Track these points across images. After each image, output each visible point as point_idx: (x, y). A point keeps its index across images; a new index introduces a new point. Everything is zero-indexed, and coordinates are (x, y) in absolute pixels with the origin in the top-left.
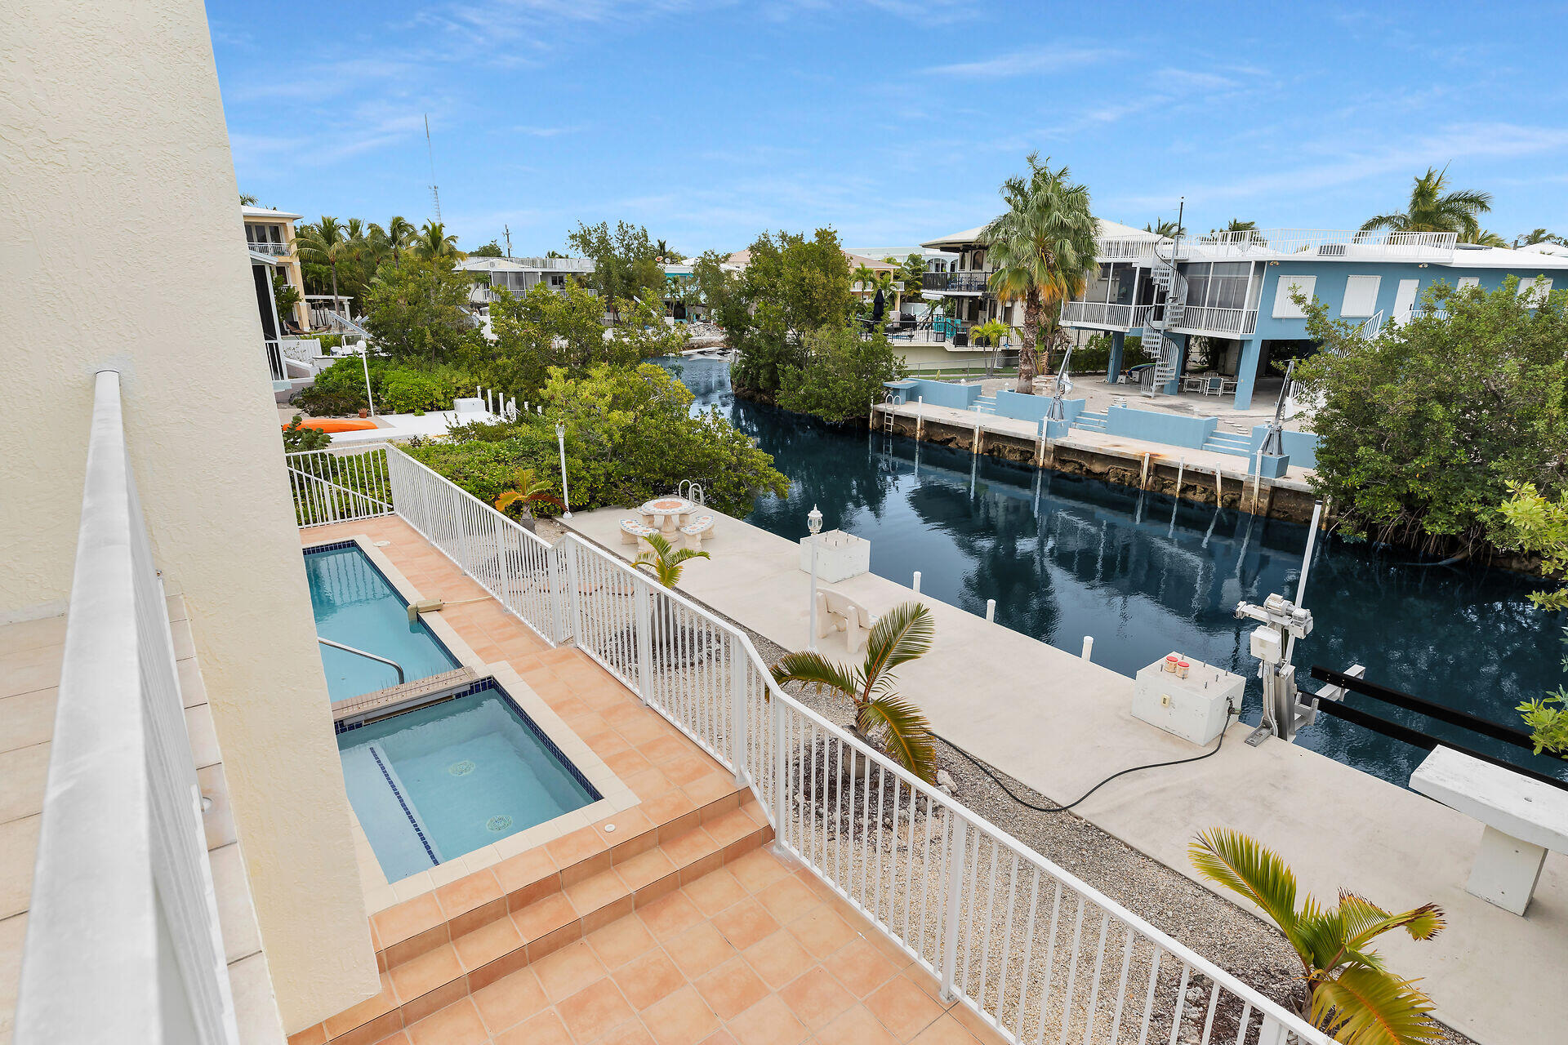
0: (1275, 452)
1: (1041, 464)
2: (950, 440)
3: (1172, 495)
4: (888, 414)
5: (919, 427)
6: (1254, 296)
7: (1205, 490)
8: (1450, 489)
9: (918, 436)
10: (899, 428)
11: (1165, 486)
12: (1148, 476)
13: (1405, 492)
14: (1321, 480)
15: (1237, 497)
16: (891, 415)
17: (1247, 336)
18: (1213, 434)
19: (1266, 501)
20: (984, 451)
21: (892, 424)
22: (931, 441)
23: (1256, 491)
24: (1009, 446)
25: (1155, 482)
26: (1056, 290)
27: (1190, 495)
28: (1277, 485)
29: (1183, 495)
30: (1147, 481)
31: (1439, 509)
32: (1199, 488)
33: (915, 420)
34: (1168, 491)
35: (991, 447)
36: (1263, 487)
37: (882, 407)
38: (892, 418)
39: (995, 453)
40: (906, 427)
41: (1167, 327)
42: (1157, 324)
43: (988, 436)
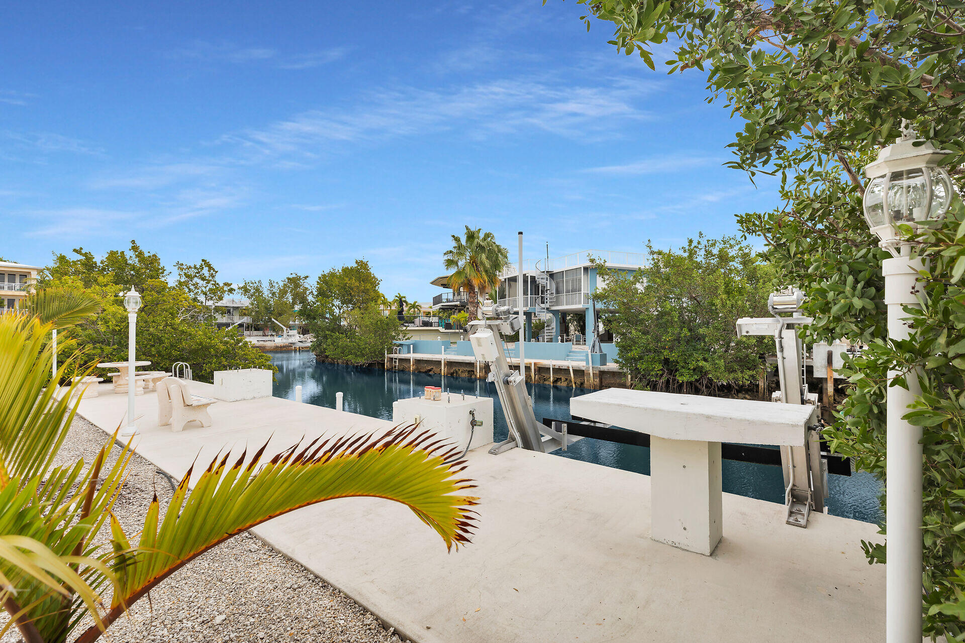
0: (598, 351)
1: (478, 376)
2: (430, 370)
3: (549, 385)
4: (395, 359)
5: (412, 363)
6: (586, 285)
7: (566, 379)
8: (687, 356)
9: (412, 369)
10: (402, 367)
11: (545, 380)
12: (535, 375)
13: (663, 358)
14: (621, 360)
15: (582, 381)
16: (396, 359)
17: (586, 306)
18: (570, 352)
19: (597, 380)
20: (448, 374)
21: (397, 364)
22: (420, 372)
23: (591, 375)
24: (462, 369)
25: (540, 378)
26: (482, 281)
27: (559, 384)
28: (602, 370)
29: (555, 384)
30: (535, 378)
31: (683, 367)
32: (563, 379)
33: (409, 360)
34: (547, 383)
35: (452, 371)
36: (594, 372)
37: (391, 356)
38: (397, 361)
39: (455, 374)
40: (405, 365)
41: (548, 307)
42: (543, 306)
43: (450, 364)
